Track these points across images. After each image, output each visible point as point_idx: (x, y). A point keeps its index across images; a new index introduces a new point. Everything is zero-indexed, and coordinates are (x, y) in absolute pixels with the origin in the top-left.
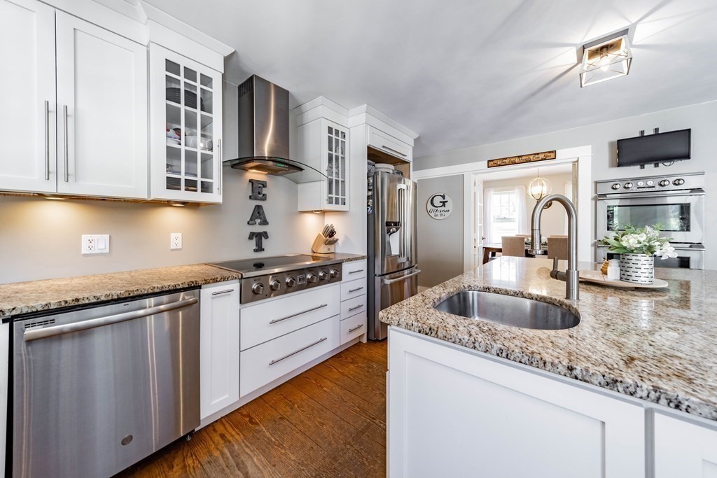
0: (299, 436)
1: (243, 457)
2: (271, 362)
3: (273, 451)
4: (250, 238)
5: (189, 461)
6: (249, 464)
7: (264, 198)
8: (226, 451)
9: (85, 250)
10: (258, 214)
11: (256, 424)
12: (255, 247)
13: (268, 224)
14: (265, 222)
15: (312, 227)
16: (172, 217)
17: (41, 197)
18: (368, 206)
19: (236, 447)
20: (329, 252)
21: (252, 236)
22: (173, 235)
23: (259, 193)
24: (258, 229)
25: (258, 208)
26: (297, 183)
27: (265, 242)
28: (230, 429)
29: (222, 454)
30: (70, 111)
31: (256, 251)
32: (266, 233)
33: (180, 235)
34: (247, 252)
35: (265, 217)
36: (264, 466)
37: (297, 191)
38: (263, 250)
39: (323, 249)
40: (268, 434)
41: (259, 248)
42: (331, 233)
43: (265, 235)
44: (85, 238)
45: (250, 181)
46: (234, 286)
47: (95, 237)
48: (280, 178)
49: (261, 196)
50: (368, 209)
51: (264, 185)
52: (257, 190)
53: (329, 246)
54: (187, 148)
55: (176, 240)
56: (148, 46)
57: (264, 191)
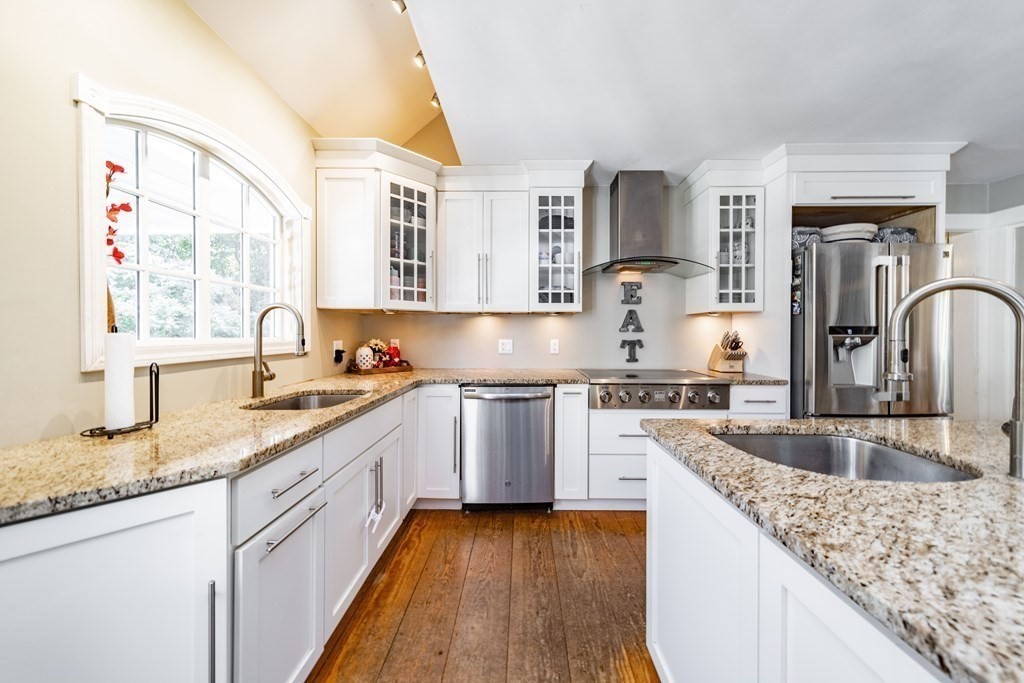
0: (631, 555)
1: (578, 542)
2: (621, 477)
3: (602, 551)
4: (623, 346)
5: (544, 524)
6: (580, 548)
7: (639, 301)
8: (569, 532)
9: (500, 351)
10: (632, 319)
11: (600, 528)
12: (628, 357)
13: (642, 331)
14: (639, 329)
15: (708, 334)
16: (552, 323)
17: (480, 314)
18: (793, 301)
19: (577, 534)
20: (732, 370)
21: (624, 344)
22: (552, 341)
23: (632, 296)
24: (631, 336)
25: (632, 314)
26: (685, 278)
27: (638, 351)
28: (578, 521)
29: (566, 532)
30: (489, 257)
31: (628, 361)
32: (639, 341)
33: (557, 341)
34: (618, 360)
35: (639, 322)
36: (590, 556)
37: (684, 287)
38: (637, 360)
39: (723, 365)
40: (605, 539)
41: (633, 359)
42: (735, 344)
43: (639, 343)
44: (501, 341)
45: (623, 284)
46: (584, 389)
47: (506, 341)
48: (660, 276)
49: (635, 299)
50: (792, 307)
51: (639, 285)
52: (631, 293)
53: (732, 363)
54: (567, 265)
55: (554, 345)
56: (528, 191)
57: (639, 293)
